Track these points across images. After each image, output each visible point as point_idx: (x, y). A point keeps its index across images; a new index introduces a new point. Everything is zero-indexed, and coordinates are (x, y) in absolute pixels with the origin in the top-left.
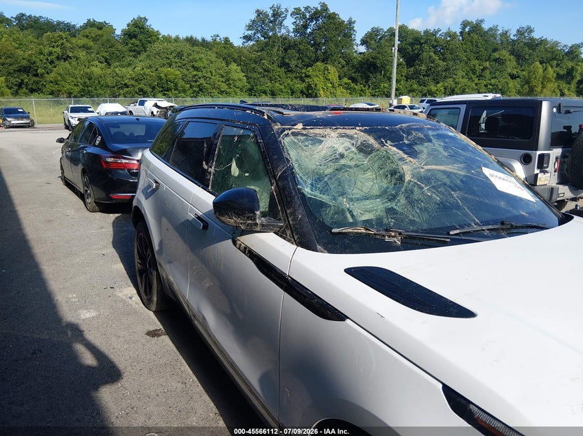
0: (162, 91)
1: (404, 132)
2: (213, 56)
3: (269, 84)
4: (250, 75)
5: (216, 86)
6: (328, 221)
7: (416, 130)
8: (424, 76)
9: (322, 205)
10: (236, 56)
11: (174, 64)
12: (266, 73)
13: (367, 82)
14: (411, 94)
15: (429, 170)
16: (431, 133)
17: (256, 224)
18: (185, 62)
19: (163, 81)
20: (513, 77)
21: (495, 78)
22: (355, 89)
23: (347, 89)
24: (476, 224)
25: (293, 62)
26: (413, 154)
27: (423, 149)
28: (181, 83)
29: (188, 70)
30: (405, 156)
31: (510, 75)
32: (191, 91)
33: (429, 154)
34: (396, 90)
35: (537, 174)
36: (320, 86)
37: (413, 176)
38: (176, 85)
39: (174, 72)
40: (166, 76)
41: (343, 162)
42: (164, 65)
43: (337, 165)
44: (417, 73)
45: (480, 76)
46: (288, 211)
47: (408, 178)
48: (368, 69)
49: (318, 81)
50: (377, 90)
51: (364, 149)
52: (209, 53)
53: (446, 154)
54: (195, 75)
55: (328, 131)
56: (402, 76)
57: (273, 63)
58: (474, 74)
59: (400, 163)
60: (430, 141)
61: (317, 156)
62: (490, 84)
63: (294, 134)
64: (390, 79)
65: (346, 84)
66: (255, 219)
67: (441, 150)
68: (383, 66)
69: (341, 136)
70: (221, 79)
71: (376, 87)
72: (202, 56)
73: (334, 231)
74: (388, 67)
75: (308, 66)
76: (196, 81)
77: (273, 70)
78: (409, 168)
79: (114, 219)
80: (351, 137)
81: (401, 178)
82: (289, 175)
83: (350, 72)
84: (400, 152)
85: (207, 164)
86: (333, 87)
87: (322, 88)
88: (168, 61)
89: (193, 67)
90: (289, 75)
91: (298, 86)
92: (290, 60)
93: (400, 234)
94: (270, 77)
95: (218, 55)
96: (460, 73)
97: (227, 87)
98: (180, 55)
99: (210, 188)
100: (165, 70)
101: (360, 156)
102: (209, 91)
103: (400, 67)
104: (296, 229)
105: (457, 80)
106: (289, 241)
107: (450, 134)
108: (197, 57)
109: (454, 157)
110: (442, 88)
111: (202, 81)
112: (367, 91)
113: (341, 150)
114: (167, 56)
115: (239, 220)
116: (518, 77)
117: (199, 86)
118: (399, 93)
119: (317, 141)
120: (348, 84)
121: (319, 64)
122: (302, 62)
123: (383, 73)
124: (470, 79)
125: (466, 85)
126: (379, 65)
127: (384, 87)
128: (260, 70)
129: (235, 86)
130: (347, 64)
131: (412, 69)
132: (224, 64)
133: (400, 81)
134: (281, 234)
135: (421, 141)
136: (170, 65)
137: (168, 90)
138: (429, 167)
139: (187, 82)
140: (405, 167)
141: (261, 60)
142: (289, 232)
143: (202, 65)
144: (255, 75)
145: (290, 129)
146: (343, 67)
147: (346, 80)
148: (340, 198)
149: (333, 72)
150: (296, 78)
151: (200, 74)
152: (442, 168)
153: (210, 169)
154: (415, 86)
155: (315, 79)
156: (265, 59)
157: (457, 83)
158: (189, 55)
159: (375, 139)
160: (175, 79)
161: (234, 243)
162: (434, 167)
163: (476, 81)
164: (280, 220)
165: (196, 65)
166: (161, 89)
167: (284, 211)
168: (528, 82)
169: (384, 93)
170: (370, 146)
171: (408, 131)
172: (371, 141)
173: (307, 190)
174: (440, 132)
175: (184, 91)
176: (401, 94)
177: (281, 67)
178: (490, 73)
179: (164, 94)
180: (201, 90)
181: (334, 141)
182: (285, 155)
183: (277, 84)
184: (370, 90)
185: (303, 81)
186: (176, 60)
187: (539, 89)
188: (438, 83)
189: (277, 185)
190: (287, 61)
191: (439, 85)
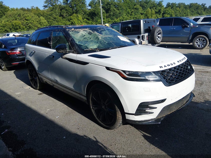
0: (14, 30)
1: (99, 29)
2: (33, 15)
3: (57, 23)
4: (48, 20)
5: (36, 26)
6: (83, 48)
7: (102, 28)
8: (112, 16)
9: (81, 45)
10: (42, 14)
11: (18, 19)
12: (55, 19)
13: (93, 20)
14: (109, 23)
15: (105, 37)
16: (105, 29)
17: (67, 51)
18: (22, 18)
19: (14, 26)
20: (142, 14)
21: (136, 15)
22: (89, 23)
23: (86, 23)
24: (115, 47)
25: (65, 14)
26: (101, 33)
27: (104, 32)
28: (22, 26)
29: (24, 21)
30: (99, 34)
31: (141, 13)
32: (26, 29)
33: (105, 34)
34: (104, 22)
35: (142, 41)
36: (76, 22)
37: (101, 38)
38: (20, 27)
39: (18, 22)
40: (15, 24)
41: (85, 37)
42: (14, 20)
43: (84, 38)
44: (110, 15)
45: (131, 15)
46: (74, 48)
47: (100, 39)
48: (93, 15)
49: (75, 20)
50: (97, 22)
51: (90, 33)
52: (31, 13)
53: (109, 33)
54: (27, 23)
55: (80, 30)
56: (105, 17)
57: (57, 15)
58: (129, 14)
59: (98, 36)
60: (105, 31)
61: (78, 36)
62: (135, 17)
63: (72, 31)
64: (101, 18)
65: (85, 21)
66: (66, 50)
67: (108, 32)
68: (98, 14)
69: (84, 31)
70: (38, 23)
71: (96, 21)
72: (29, 15)
73: (85, 50)
74: (100, 14)
75: (70, 15)
76: (28, 25)
77: (57, 18)
78: (100, 37)
79: (13, 72)
80: (86, 31)
81: (99, 39)
82: (73, 40)
83: (86, 17)
84: (98, 33)
85: (50, 42)
86: (81, 22)
87: (77, 23)
88: (15, 18)
89: (25, 19)
90: (64, 19)
91: (68, 23)
92: (63, 13)
93: (99, 49)
94: (57, 21)
95: (35, 14)
96: (125, 14)
97: (40, 26)
98: (19, 15)
99: (52, 48)
100: (15, 21)
101: (89, 35)
102: (33, 28)
103: (104, 14)
104: (76, 51)
105: (123, 17)
106: (75, 54)
107: (110, 29)
108: (26, 15)
109: (111, 34)
110: (119, 20)
111: (30, 24)
112: (93, 23)
113: (84, 34)
114: (14, 16)
115: (63, 51)
116: (143, 14)
117: (29, 26)
118: (104, 23)
119: (78, 32)
120: (87, 21)
121: (74, 14)
122: (68, 14)
123: (98, 16)
124: (128, 16)
125: (127, 18)
126: (96, 13)
127: (99, 21)
128: (52, 18)
129: (43, 25)
130: (85, 14)
131: (108, 14)
132: (38, 17)
133: (105, 19)
134: (73, 53)
135: (103, 31)
136: (16, 20)
137: (17, 29)
138: (105, 36)
139: (24, 25)
140: (99, 36)
141: (52, 14)
142: (75, 52)
143: (29, 18)
144: (50, 20)
145: (71, 30)
146: (84, 15)
147: (85, 20)
148: (85, 44)
149: (80, 17)
150: (67, 20)
151: (29, 22)
152: (108, 36)
153: (51, 43)
154: (110, 20)
155: (74, 20)
156: (53, 14)
157: (123, 18)
158: (23, 15)
159: (92, 31)
160: (19, 24)
161: (62, 58)
162: (106, 36)
163: (130, 17)
164: (72, 50)
165: (27, 18)
166: (14, 29)
167: (73, 47)
168: (146, 15)
169: (100, 23)
170: (91, 33)
171: (100, 29)
172: (91, 31)
173: (77, 43)
174: (108, 29)
175: (24, 29)
176: (105, 23)
177: (60, 16)
178: (134, 13)
179: (16, 31)
180: (30, 28)
181: (82, 32)
182: (71, 36)
183: (60, 23)
184: (95, 23)
185: (70, 21)
186: (18, 17)
187: (150, 17)
188: (118, 18)
189: (70, 42)
190: (62, 14)
191: (118, 19)
